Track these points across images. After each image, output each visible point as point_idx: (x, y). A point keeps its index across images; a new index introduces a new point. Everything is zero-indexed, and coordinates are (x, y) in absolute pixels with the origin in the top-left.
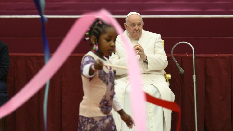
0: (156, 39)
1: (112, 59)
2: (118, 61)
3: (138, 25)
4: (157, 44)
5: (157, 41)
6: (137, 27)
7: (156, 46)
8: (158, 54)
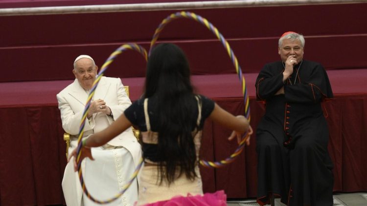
0: (117, 85)
1: (66, 116)
2: (73, 116)
3: (88, 71)
4: (120, 92)
5: (118, 87)
6: (87, 74)
7: (118, 95)
8: (123, 104)
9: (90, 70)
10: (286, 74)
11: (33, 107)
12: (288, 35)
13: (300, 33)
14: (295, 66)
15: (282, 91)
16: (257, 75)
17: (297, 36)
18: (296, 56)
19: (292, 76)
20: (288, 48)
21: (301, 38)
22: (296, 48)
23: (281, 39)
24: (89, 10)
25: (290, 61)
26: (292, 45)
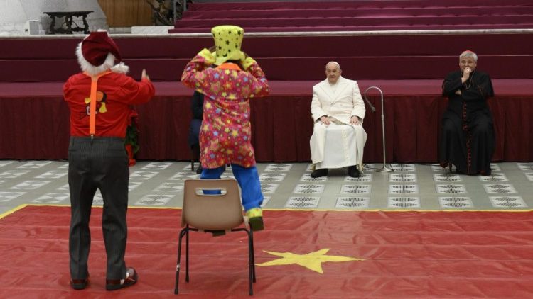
6: (332, 73)
9: (334, 71)
10: (464, 79)
11: (297, 96)
12: (465, 54)
13: (474, 52)
14: (471, 74)
15: (459, 92)
16: (443, 81)
17: (470, 54)
18: (471, 68)
19: (468, 81)
20: (464, 62)
21: (475, 56)
22: (470, 62)
23: (461, 56)
24: (372, 34)
25: (468, 71)
26: (467, 60)
